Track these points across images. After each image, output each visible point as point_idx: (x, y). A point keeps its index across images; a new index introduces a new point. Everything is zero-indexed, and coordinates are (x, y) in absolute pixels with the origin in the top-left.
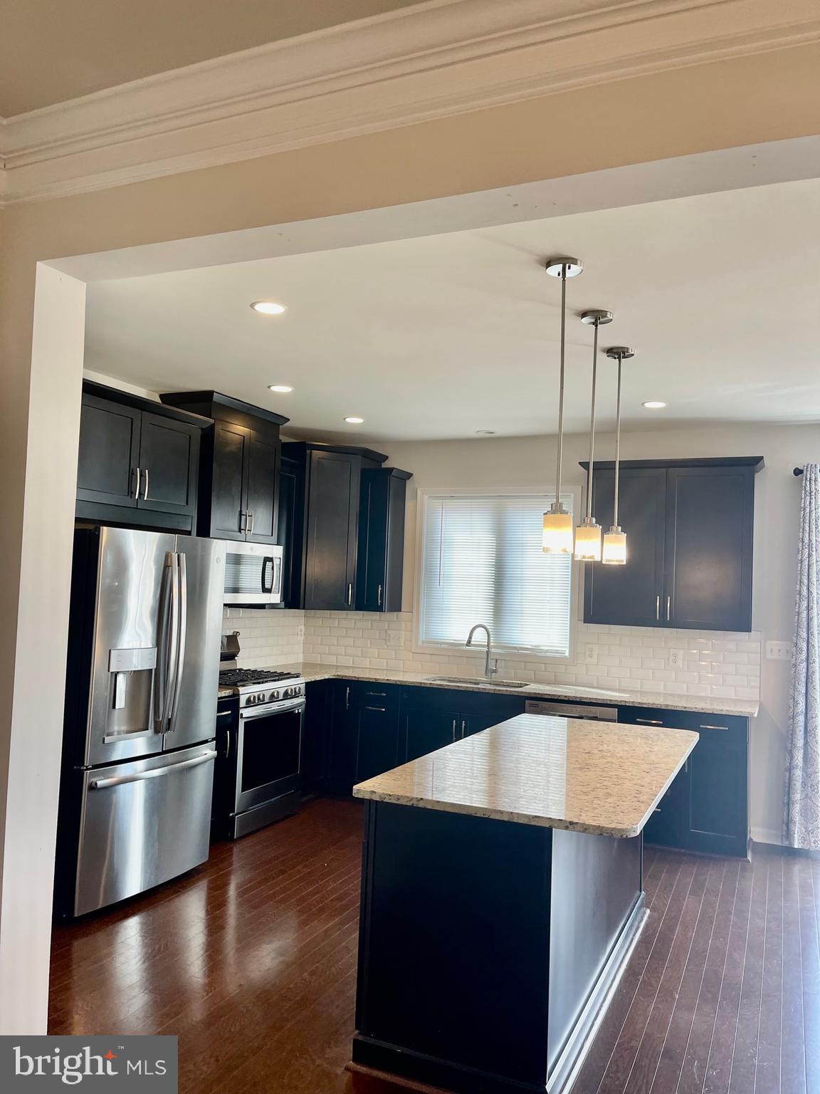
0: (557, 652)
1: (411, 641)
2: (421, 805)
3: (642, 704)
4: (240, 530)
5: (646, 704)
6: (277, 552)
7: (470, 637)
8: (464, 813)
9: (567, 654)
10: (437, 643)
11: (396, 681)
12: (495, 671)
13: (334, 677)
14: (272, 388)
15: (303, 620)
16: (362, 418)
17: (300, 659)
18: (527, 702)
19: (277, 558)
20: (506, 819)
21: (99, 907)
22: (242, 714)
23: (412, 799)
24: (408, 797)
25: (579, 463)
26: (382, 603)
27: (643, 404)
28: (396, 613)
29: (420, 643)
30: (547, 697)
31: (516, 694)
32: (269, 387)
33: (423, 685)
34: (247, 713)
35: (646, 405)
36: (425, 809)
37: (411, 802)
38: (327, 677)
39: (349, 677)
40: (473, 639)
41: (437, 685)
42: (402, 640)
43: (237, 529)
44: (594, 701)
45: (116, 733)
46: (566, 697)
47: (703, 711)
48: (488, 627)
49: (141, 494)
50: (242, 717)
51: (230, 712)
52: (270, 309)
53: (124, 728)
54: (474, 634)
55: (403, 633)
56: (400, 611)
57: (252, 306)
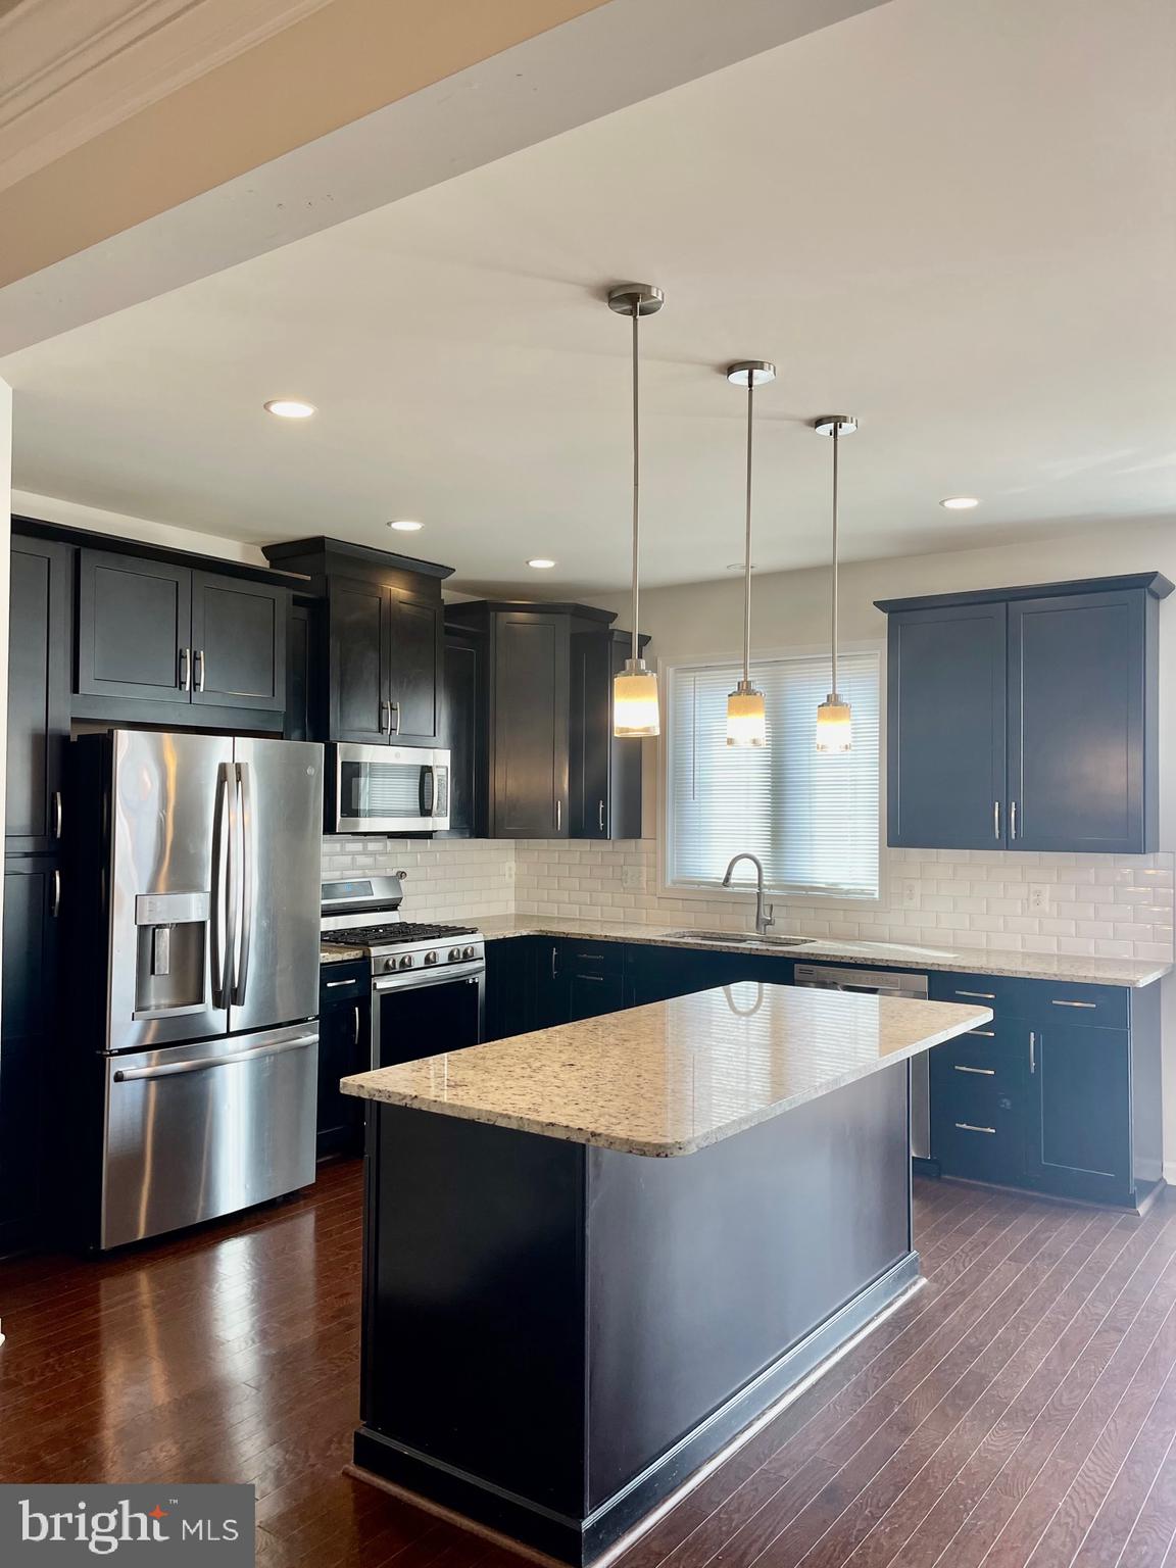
0: (862, 892)
1: (655, 881)
2: (416, 1105)
3: (964, 967)
4: (381, 729)
5: (969, 968)
6: (441, 759)
7: (729, 874)
8: (466, 1117)
9: (877, 896)
10: (693, 883)
11: (616, 938)
12: (769, 923)
13: (536, 934)
14: (393, 525)
15: (512, 854)
16: (552, 560)
17: (512, 909)
18: (797, 966)
19: (442, 767)
20: (515, 1127)
21: (141, 1236)
22: (375, 984)
23: (405, 1097)
24: (400, 1094)
25: (874, 603)
26: (605, 827)
27: (942, 503)
28: (633, 841)
29: (669, 883)
30: (825, 959)
31: (781, 955)
32: (389, 524)
33: (653, 944)
34: (383, 983)
35: (947, 504)
36: (420, 1111)
37: (404, 1101)
38: (525, 934)
39: (555, 933)
40: (732, 876)
41: (672, 943)
42: (644, 879)
43: (375, 727)
44: (893, 965)
45: (153, 1008)
46: (852, 958)
47: (1056, 979)
48: (758, 858)
49: (195, 684)
50: (375, 988)
51: (354, 981)
52: (292, 410)
53: (164, 1001)
54: (734, 869)
55: (644, 869)
56: (640, 837)
57: (267, 406)
